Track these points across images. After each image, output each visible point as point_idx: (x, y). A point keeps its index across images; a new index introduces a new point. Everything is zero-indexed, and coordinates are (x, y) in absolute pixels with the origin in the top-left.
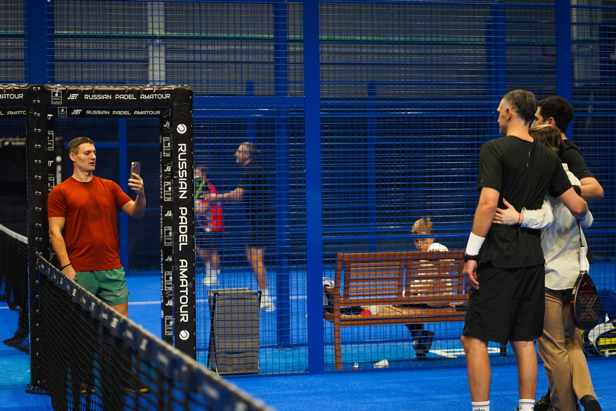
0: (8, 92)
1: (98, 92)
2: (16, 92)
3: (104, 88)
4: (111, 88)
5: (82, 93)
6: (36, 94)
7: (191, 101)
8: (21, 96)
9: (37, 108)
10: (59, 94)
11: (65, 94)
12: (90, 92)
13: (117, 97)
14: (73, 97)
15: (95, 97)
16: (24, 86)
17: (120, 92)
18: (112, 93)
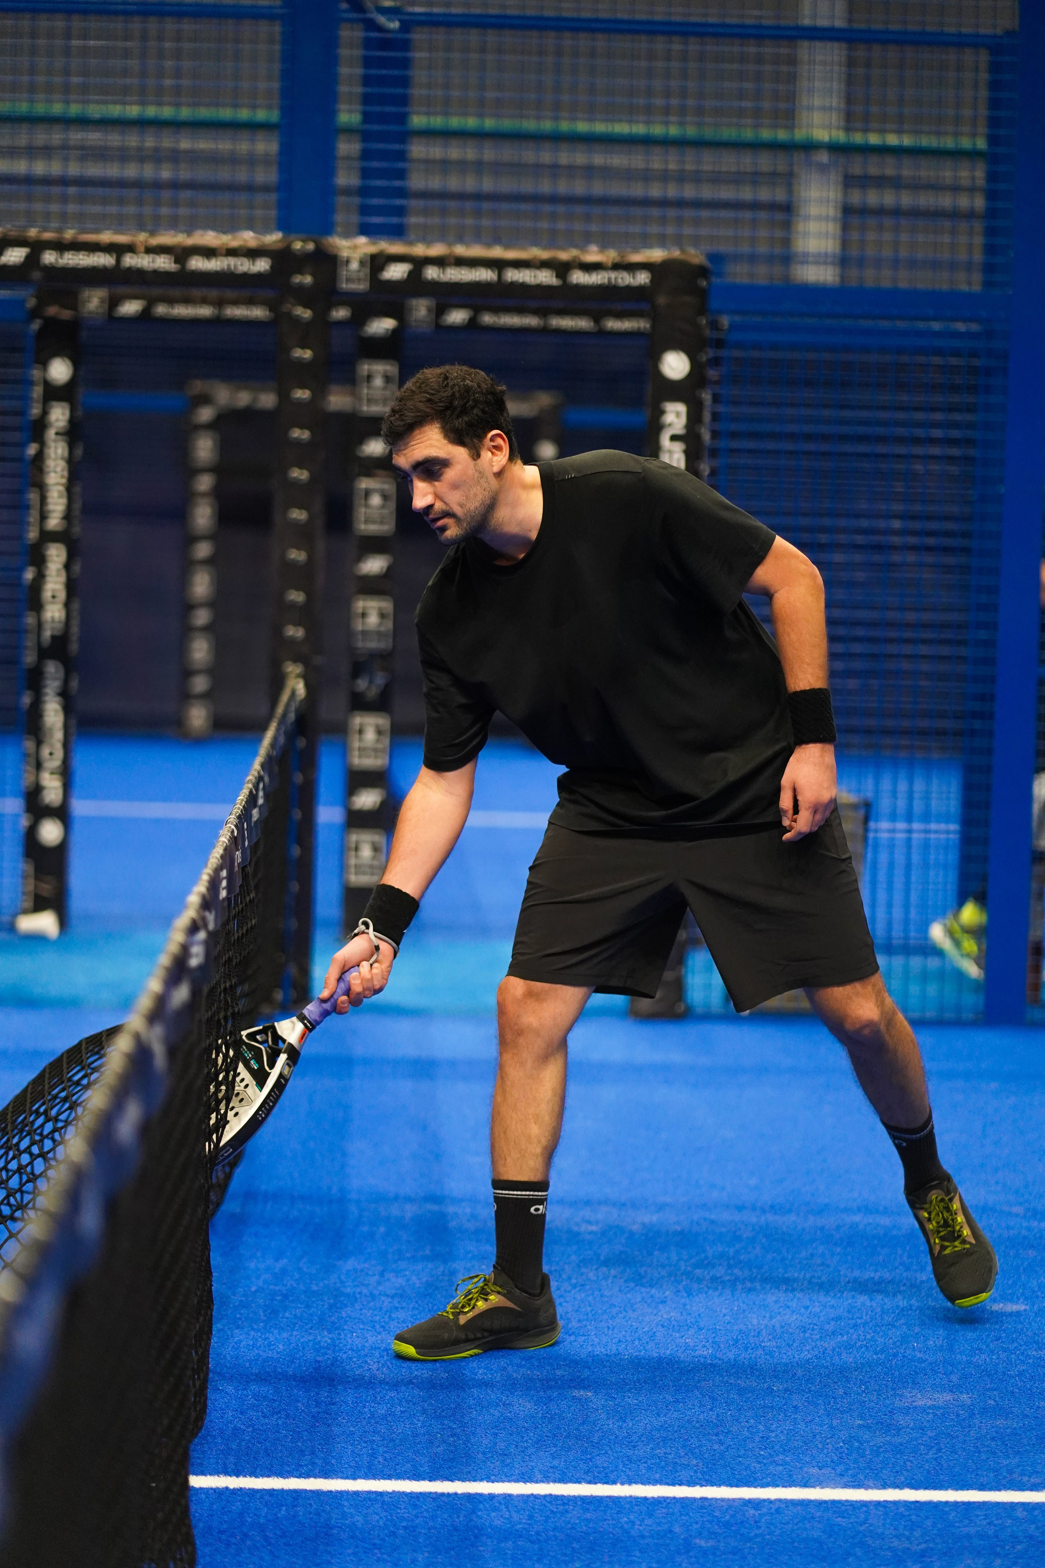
0: (232, 252)
1: (461, 262)
2: (253, 254)
3: (476, 251)
4: (497, 252)
5: (420, 263)
6: (300, 262)
7: (703, 294)
8: (262, 265)
9: (304, 297)
10: (362, 263)
11: (378, 262)
12: (441, 262)
13: (513, 275)
14: (396, 272)
15: (454, 275)
16: (273, 238)
17: (518, 264)
18: (499, 265)
